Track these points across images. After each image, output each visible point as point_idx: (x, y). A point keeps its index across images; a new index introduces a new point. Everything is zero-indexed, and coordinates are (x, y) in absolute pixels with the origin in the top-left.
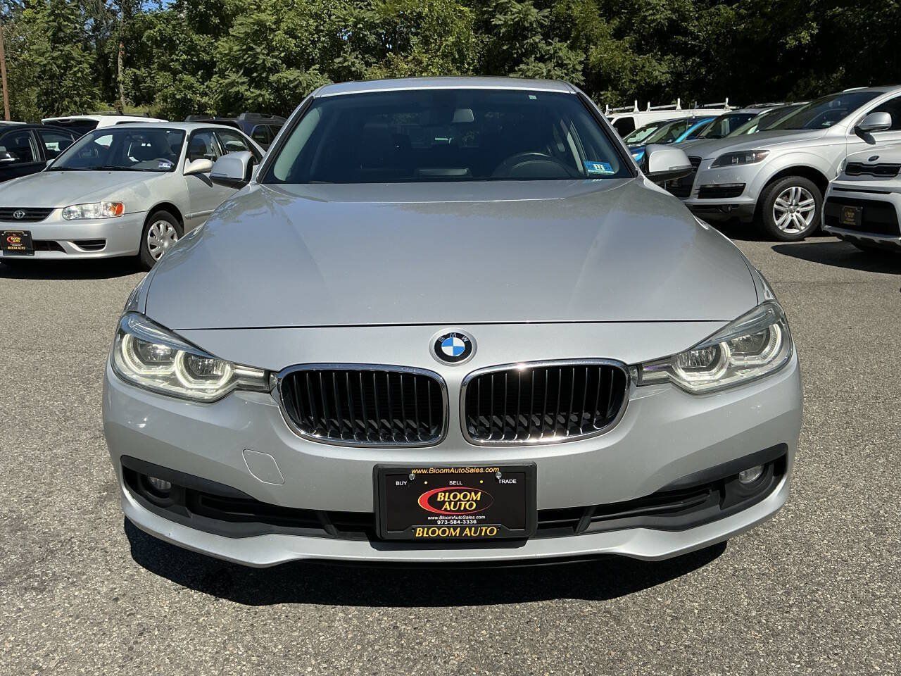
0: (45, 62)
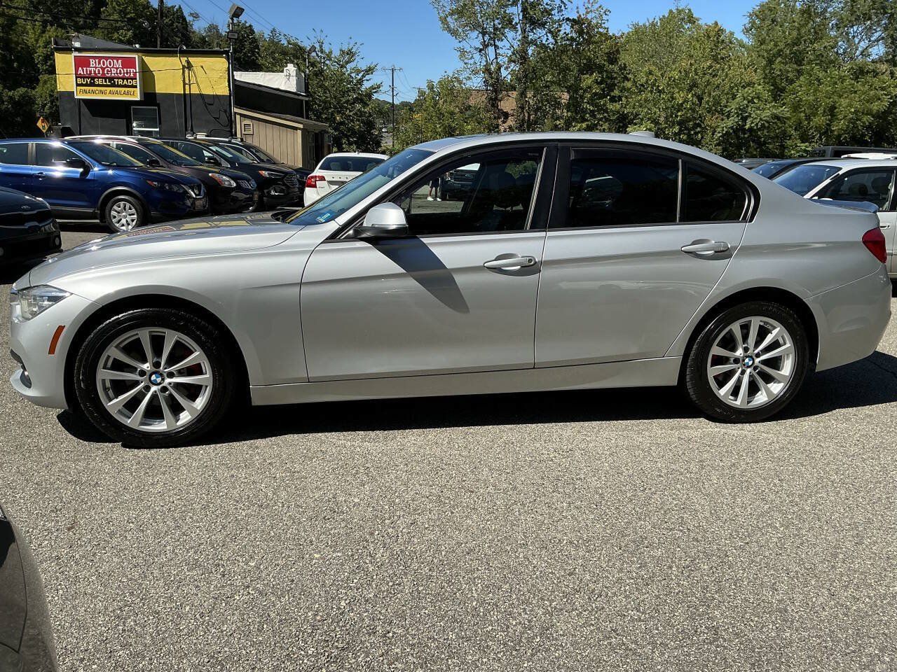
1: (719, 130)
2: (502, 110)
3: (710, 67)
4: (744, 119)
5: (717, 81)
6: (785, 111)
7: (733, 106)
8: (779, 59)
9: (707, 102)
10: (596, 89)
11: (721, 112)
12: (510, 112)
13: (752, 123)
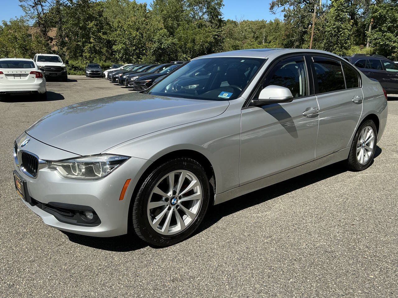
0: (330, 30)
1: (152, 48)
2: (49, 36)
3: (144, 21)
4: (161, 44)
5: (148, 27)
6: (176, 41)
7: (156, 38)
8: (170, 19)
9: (146, 36)
10: (95, 29)
11: (151, 41)
12: (54, 38)
13: (164, 46)
